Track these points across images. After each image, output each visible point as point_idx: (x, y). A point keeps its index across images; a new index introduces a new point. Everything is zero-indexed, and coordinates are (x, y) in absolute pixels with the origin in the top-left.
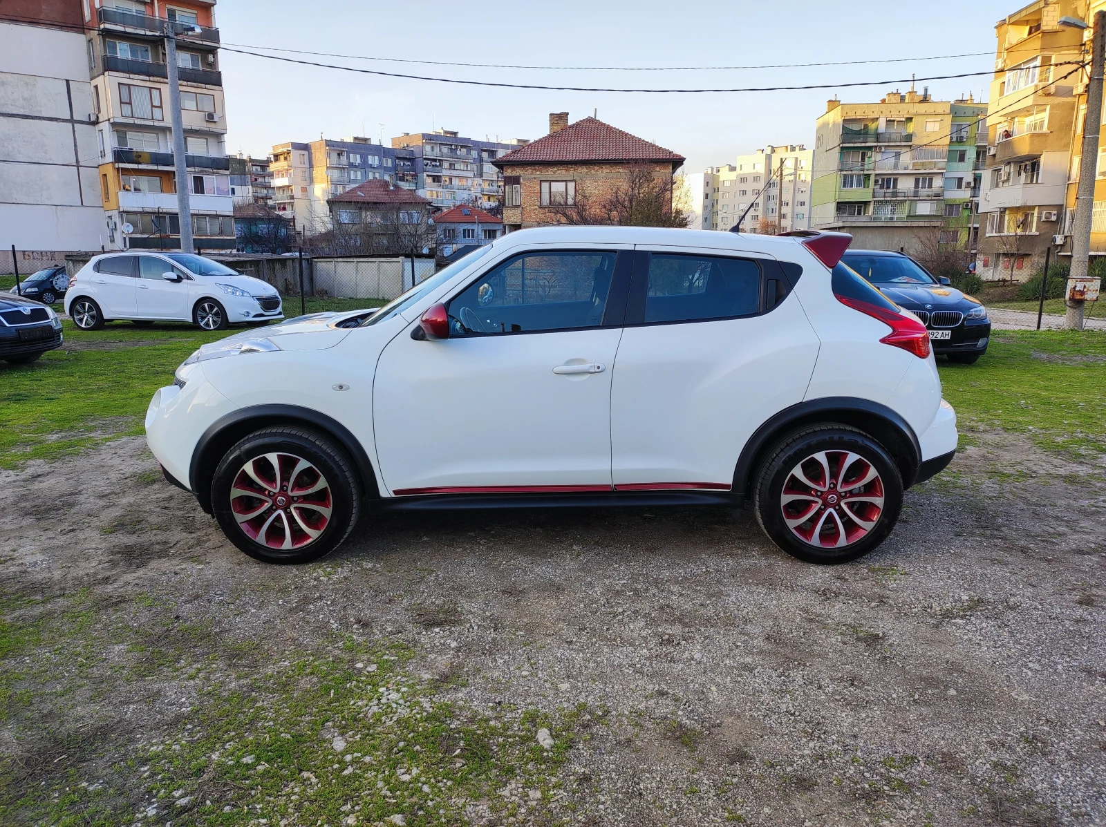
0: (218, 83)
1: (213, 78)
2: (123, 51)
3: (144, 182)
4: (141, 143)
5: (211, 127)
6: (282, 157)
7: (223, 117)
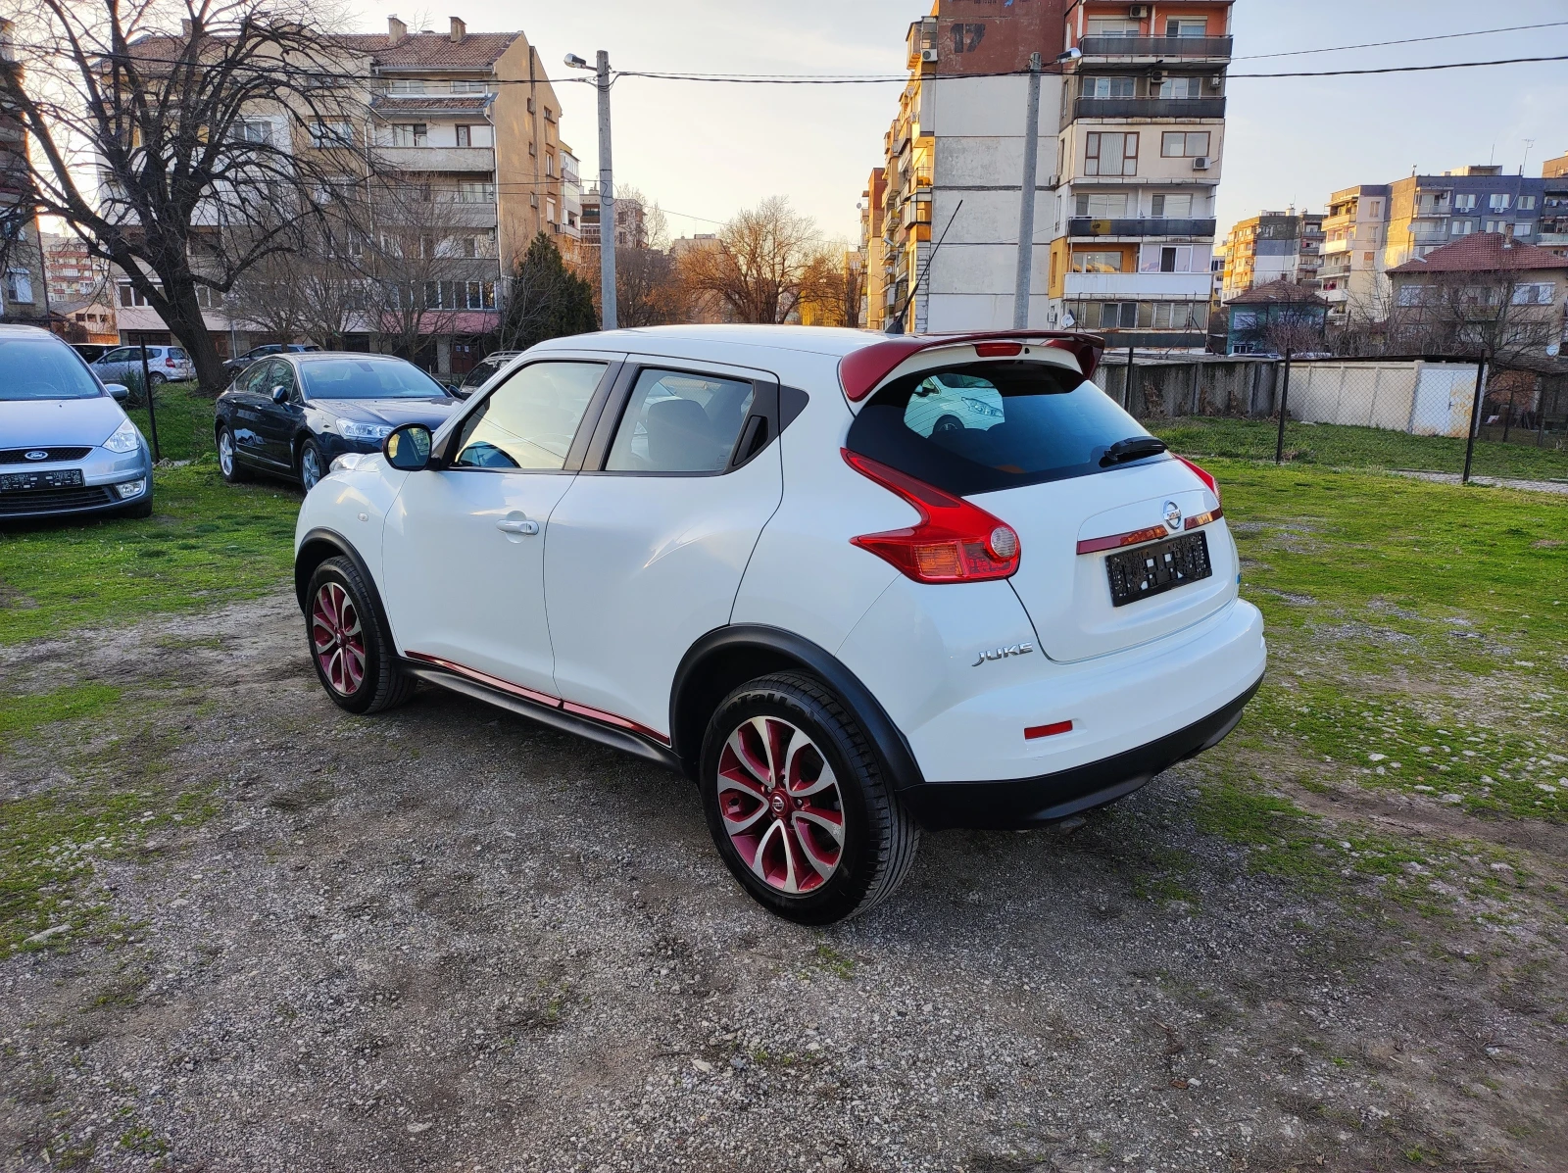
0: (1219, 114)
1: (1214, 109)
2: (1102, 89)
3: (1100, 259)
4: (1105, 209)
5: (1199, 177)
6: (1344, 209)
7: (1218, 161)
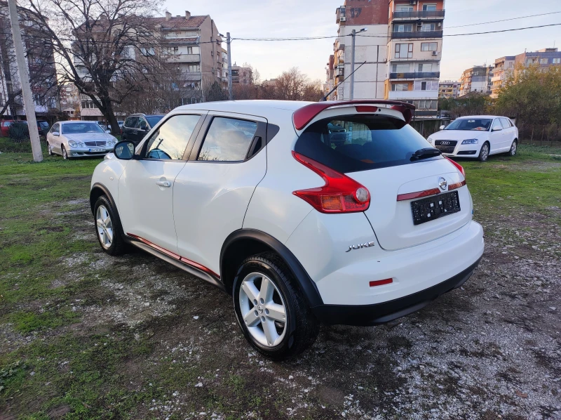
0: (441, 36)
2: (401, 29)
3: (401, 86)
5: (434, 58)
6: (499, 65)
7: (440, 52)
